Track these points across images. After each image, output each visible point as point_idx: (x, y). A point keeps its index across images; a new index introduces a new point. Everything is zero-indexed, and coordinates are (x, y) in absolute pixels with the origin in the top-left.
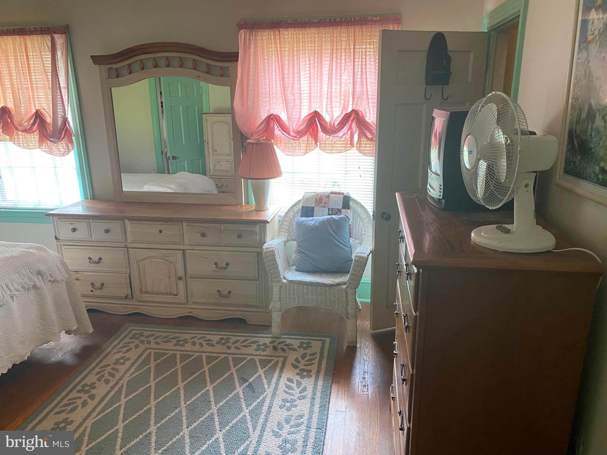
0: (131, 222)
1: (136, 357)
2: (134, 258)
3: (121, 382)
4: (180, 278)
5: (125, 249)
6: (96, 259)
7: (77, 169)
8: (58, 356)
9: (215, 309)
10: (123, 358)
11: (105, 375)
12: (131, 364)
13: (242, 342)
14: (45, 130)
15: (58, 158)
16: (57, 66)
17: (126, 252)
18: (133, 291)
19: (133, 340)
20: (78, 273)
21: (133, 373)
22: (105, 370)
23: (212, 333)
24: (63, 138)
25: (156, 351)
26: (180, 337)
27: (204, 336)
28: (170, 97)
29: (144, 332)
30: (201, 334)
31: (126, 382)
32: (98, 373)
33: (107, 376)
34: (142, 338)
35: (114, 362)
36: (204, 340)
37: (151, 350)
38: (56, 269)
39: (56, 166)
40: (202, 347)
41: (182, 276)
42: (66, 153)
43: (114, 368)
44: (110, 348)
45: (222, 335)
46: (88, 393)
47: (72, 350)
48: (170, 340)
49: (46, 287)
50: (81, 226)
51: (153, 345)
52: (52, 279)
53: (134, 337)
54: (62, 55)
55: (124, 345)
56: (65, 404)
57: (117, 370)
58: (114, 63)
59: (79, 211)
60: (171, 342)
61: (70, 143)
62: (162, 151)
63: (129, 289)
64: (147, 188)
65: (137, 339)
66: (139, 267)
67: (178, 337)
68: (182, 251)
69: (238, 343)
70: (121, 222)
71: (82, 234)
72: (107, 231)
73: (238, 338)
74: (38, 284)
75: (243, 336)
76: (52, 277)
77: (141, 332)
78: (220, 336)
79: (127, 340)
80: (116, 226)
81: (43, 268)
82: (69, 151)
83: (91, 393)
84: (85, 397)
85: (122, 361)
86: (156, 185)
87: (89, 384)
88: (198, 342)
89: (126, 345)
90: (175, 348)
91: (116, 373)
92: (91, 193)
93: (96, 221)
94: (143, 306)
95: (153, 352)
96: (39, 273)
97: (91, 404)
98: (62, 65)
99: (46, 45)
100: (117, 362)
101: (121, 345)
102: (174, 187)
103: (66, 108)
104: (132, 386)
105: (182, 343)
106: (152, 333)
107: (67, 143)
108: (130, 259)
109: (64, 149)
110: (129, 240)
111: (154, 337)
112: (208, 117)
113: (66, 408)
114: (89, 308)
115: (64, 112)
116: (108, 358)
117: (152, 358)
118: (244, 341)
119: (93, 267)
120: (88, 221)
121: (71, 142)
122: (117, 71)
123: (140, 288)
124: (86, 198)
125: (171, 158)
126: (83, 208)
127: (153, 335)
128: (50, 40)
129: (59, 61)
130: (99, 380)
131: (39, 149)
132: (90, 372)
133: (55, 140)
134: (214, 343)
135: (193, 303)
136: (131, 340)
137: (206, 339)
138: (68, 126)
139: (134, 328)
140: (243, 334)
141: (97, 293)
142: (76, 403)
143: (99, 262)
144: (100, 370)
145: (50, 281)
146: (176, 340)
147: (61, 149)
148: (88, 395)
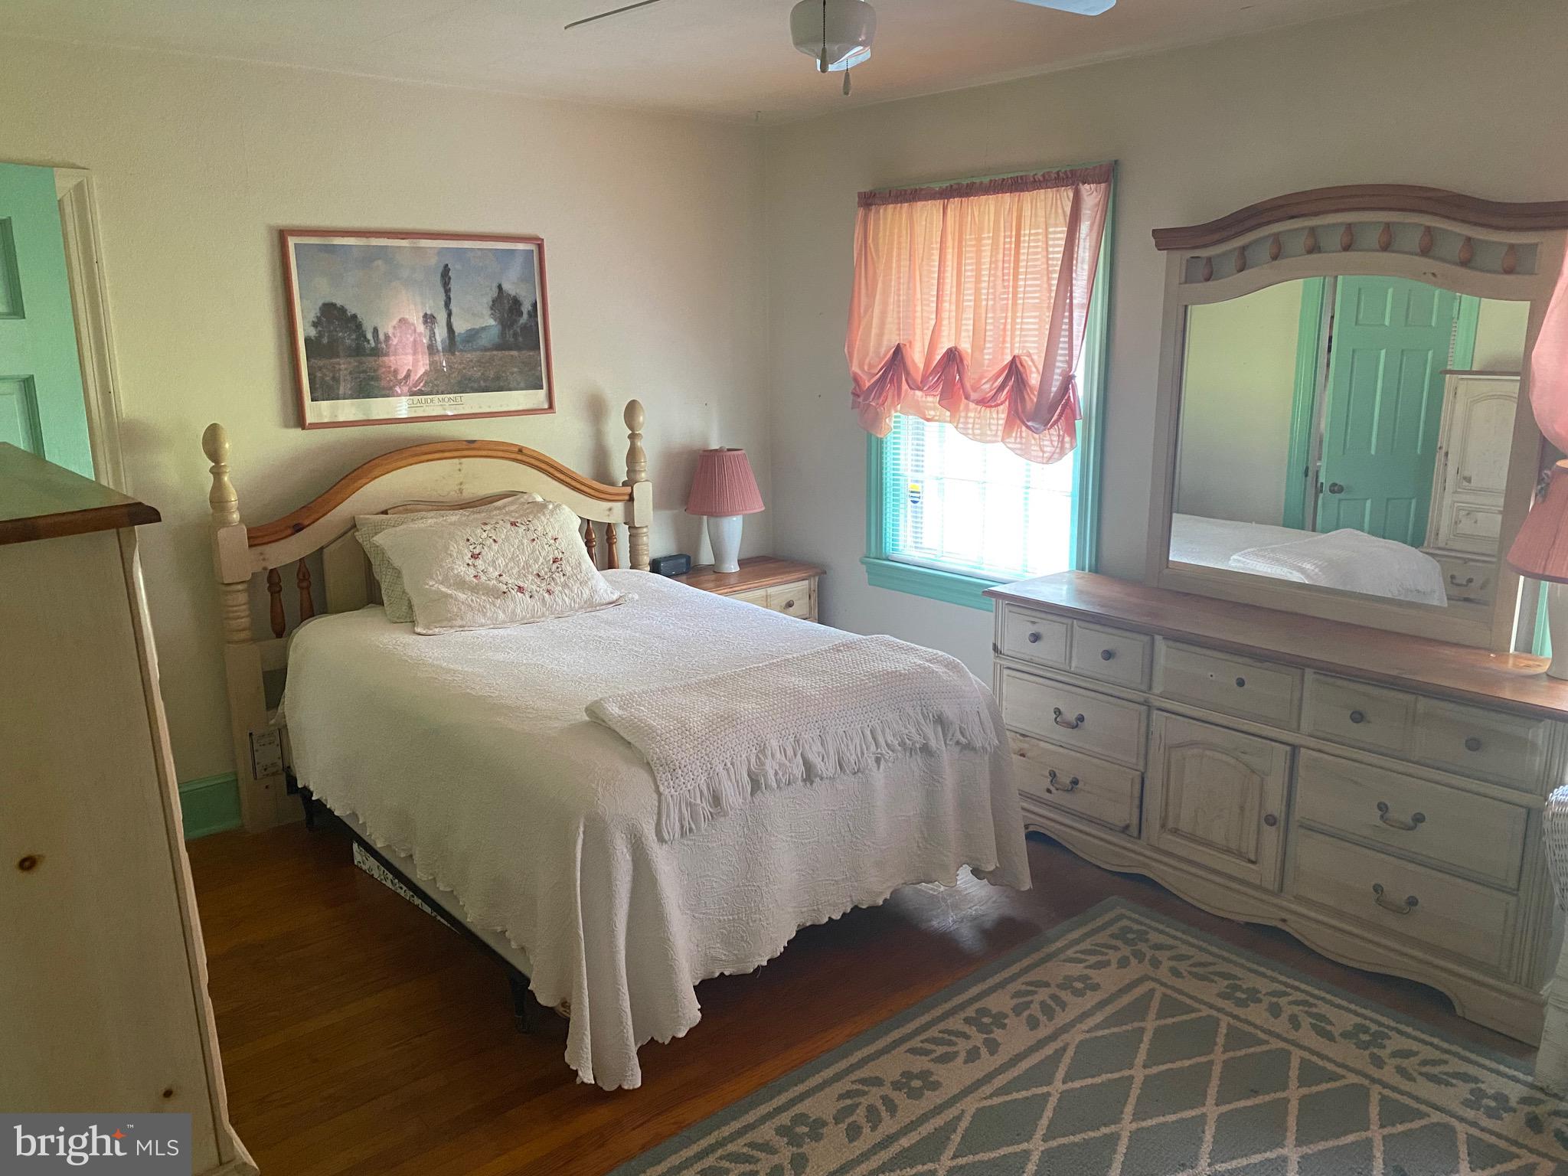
0: (1171, 643)
1: (1114, 989)
2: (1160, 736)
3: (1066, 1037)
4: (1271, 821)
5: (1144, 708)
6: (1071, 716)
7: (1072, 496)
8: (945, 920)
9: (1357, 936)
10: (1084, 978)
11: (1032, 1006)
12: (1100, 1002)
13: (1424, 1063)
14: (1021, 402)
15: (1036, 467)
16: (1075, 256)
17: (1144, 716)
18: (1144, 820)
19: (1119, 943)
20: (1026, 739)
21: (1097, 1027)
22: (1035, 993)
23: (1338, 1001)
24: (1056, 422)
25: (1169, 992)
26: (1240, 979)
27: (1311, 1000)
28: (1356, 323)
29: (1149, 930)
30: (1303, 991)
31: (1077, 1042)
32: (1017, 994)
33: (1035, 1009)
34: (1143, 947)
35: (1060, 980)
36: (1306, 1012)
37: (1157, 986)
38: (977, 719)
39: (1028, 485)
40: (1297, 1030)
41: (1276, 814)
42: (1056, 456)
43: (1057, 996)
44: (1059, 944)
45: (1366, 1018)
46: (987, 1034)
47: (975, 918)
48: (1212, 977)
49: (947, 757)
50: (1052, 630)
51: (1163, 973)
52: (963, 740)
53: (1121, 935)
54: (1091, 230)
55: (1093, 947)
56: (934, 1038)
57: (1063, 1005)
58: (1205, 246)
59: (1060, 595)
60: (1213, 984)
61: (1069, 435)
62: (1307, 468)
63: (1136, 812)
64: (1239, 561)
65: (1127, 942)
66: (1169, 762)
67: (1235, 977)
68: (1288, 748)
69: (1412, 1059)
70: (1146, 639)
71: (1049, 651)
72: (1108, 655)
73: (1415, 1046)
74: (933, 743)
75: (1431, 1044)
76: (963, 736)
77: (1144, 928)
78: (1359, 1020)
79: (1102, 938)
80: (1130, 647)
81: (950, 712)
82: (1062, 453)
83: (992, 1035)
84: (978, 1039)
85: (1079, 985)
86: (1264, 556)
87: (993, 1013)
88: (1289, 1012)
89: (1098, 949)
90: (1220, 1003)
91: (1058, 1009)
92: (1094, 559)
93: (1092, 626)
94: (1161, 862)
95: (1160, 991)
96: (940, 721)
97: (988, 1062)
98: (1087, 254)
99: (1060, 211)
100: (1067, 984)
101: (1086, 945)
102: (1312, 568)
103: (1076, 352)
104: (1088, 1059)
105: (1244, 996)
106: (1171, 942)
107: (1061, 433)
108: (1150, 737)
109: (1053, 446)
110: (1158, 689)
111: (1173, 953)
112: (1461, 382)
113: (933, 1047)
114: (1031, 829)
115: (1070, 363)
116: (1049, 964)
117: (1155, 1004)
118: (1435, 1063)
119: (1062, 734)
120: (1069, 621)
121: (1071, 431)
122: (1211, 265)
123: (1163, 815)
124: (1080, 567)
125: (1326, 488)
126: (1068, 589)
127: (1171, 948)
128: (1071, 199)
129: (1081, 246)
130: (1018, 1010)
131: (1001, 444)
132: (1002, 985)
133: (1037, 426)
134: (1336, 1032)
135: (1295, 897)
136: (1113, 942)
137: (1314, 1010)
138: (1071, 395)
139: (1128, 913)
140: (1436, 1041)
141: (1057, 797)
142: (955, 1044)
143: (1077, 726)
144: (1024, 987)
145: (958, 743)
146: (1226, 983)
147: (1047, 446)
148: (985, 1039)
